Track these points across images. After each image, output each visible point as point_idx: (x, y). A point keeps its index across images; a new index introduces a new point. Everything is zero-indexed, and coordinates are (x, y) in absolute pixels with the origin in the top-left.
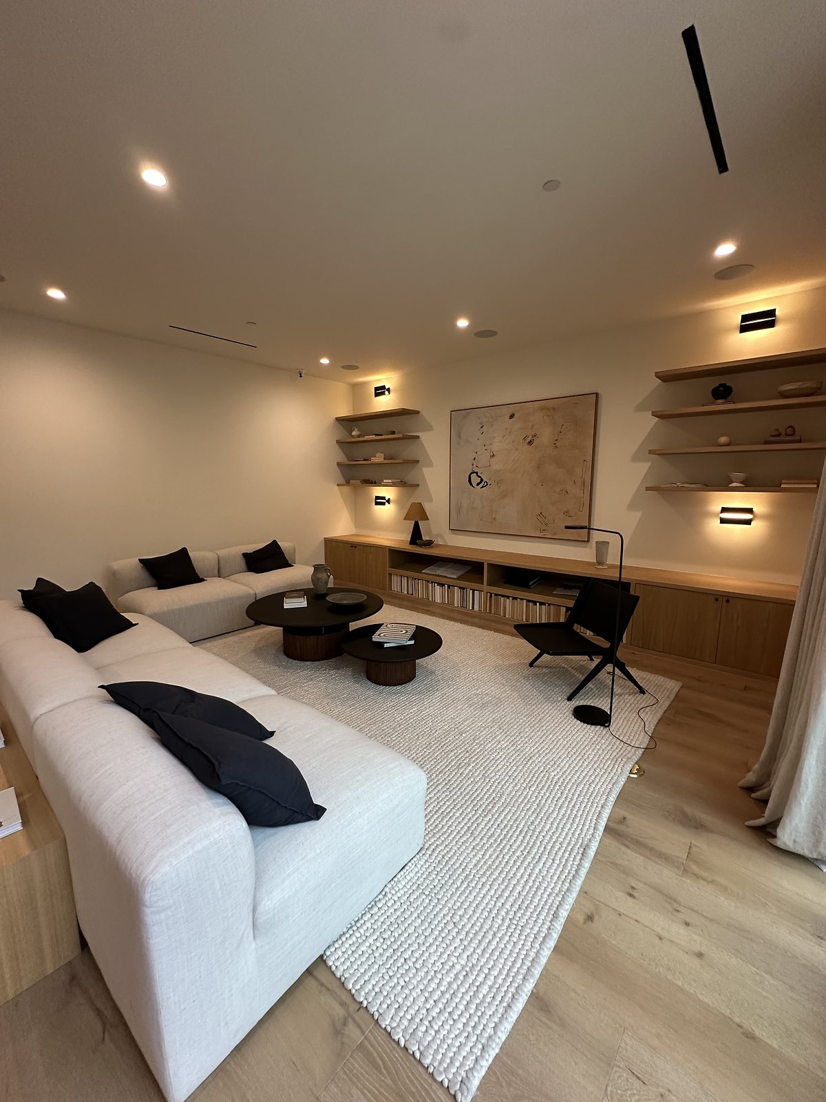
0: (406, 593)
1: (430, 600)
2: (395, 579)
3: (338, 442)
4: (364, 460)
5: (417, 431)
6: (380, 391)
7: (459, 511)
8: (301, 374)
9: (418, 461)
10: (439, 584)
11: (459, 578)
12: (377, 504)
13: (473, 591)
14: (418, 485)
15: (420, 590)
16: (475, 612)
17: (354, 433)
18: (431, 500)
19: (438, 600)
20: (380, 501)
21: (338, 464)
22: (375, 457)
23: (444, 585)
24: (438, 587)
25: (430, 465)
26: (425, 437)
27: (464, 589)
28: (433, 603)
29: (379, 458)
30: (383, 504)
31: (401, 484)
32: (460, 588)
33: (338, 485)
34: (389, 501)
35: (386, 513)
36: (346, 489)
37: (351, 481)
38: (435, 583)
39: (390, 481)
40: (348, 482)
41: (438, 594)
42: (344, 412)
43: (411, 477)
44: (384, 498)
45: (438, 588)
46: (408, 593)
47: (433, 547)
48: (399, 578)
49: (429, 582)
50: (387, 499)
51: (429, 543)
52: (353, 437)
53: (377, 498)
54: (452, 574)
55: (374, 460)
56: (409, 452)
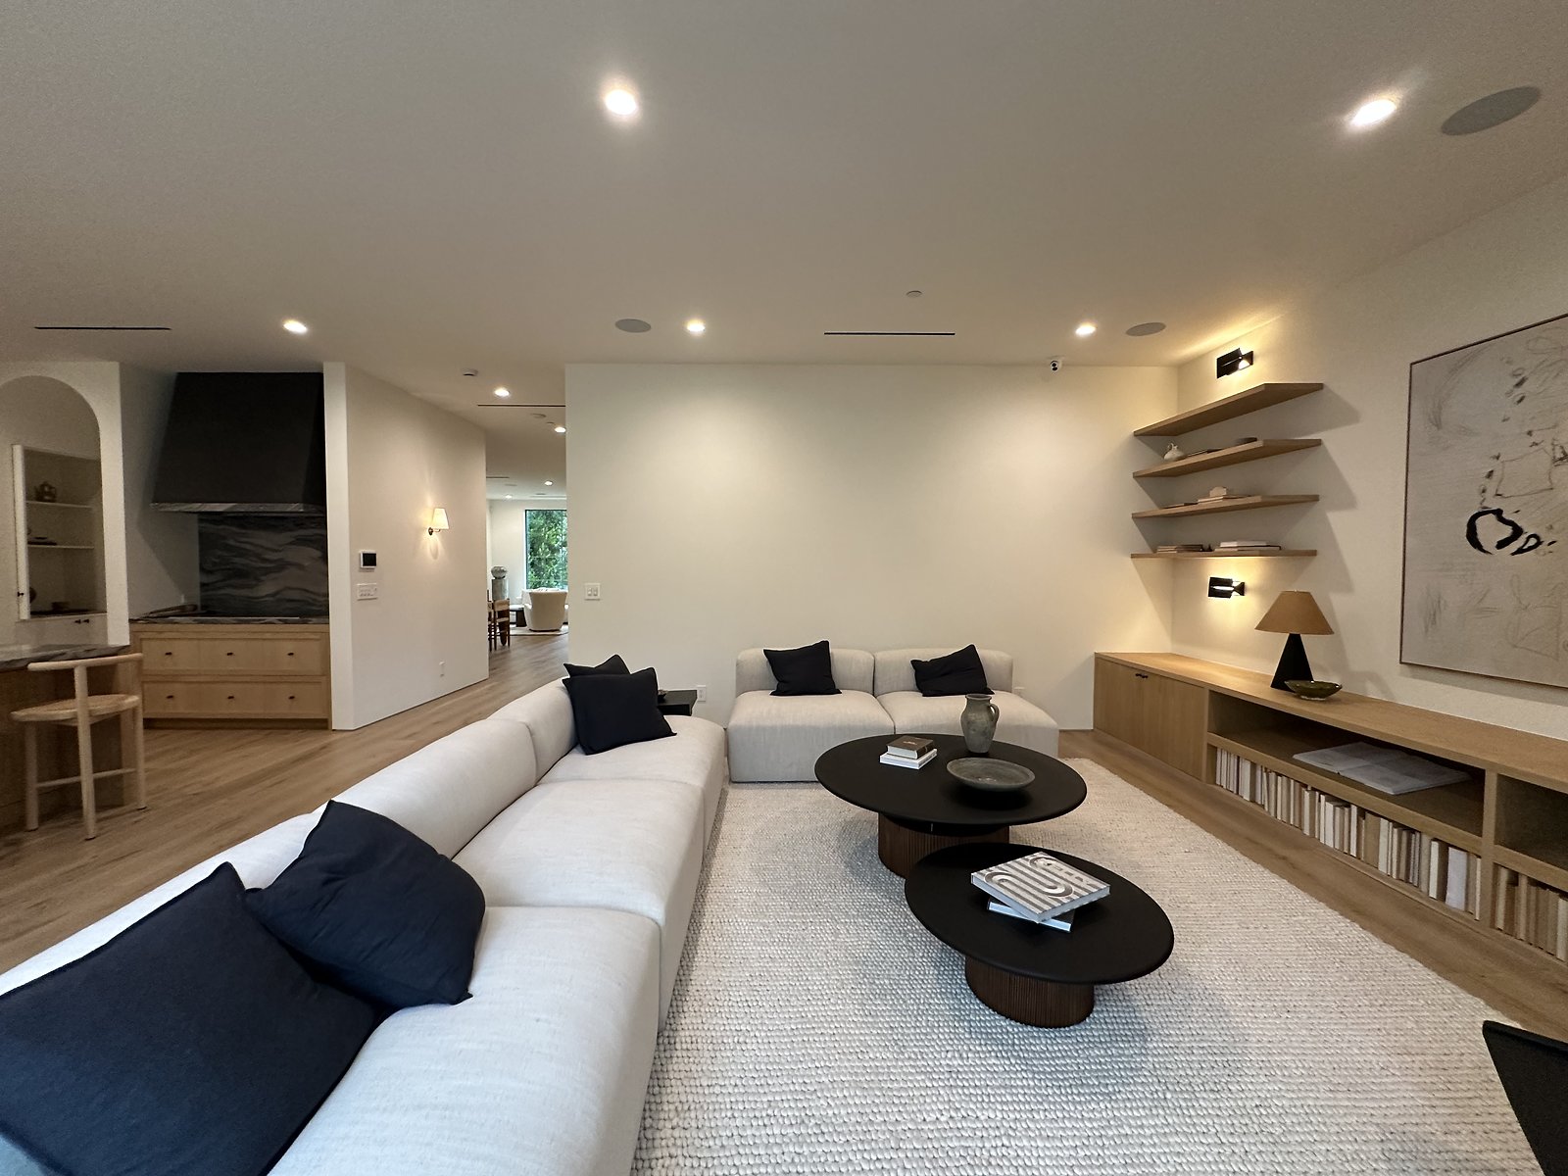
0: (1247, 797)
1: (1307, 832)
2: (1224, 762)
3: (1137, 477)
4: (1186, 505)
5: (1318, 430)
6: (1228, 364)
7: (1432, 617)
8: (1054, 365)
9: (1315, 498)
10: (1331, 798)
11: (1400, 799)
12: (1213, 593)
13: (1445, 848)
14: (1314, 553)
15: (1278, 799)
16: (1448, 909)
17: (1167, 456)
18: (1347, 587)
19: (1328, 837)
20: (1219, 588)
21: (1136, 518)
22: (1208, 496)
23: (1348, 805)
24: (1330, 806)
25: (1349, 503)
26: (1334, 441)
27: (1412, 831)
28: (1313, 843)
29: (1216, 497)
30: (1227, 595)
31: (1270, 549)
32: (1396, 825)
33: (1133, 556)
34: (1241, 589)
35: (1237, 614)
36: (1153, 565)
37: (1160, 549)
38: (1322, 793)
39: (1234, 544)
40: (1155, 551)
41: (1328, 824)
42: (1155, 415)
43: (1298, 534)
44: (1228, 583)
45: (1327, 809)
46: (1253, 800)
47: (1338, 701)
48: (1233, 761)
49: (1306, 786)
50: (1235, 584)
51: (1327, 692)
52: (1168, 461)
53: (1215, 581)
54: (1384, 780)
55: (1204, 503)
56: (1289, 477)
